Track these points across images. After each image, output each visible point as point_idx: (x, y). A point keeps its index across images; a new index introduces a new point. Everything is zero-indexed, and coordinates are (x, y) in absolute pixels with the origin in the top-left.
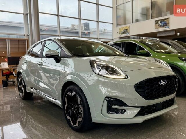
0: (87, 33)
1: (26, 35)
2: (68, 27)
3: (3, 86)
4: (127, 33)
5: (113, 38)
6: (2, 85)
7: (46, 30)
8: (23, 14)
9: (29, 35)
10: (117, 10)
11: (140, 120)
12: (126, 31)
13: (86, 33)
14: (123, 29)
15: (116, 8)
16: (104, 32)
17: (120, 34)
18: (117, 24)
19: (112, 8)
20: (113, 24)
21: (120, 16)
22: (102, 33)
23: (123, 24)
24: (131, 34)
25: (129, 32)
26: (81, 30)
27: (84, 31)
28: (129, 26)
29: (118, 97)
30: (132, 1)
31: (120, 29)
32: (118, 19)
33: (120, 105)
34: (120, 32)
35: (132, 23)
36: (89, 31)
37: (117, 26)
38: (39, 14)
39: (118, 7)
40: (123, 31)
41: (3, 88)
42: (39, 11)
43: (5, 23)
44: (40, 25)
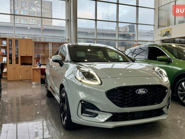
0: (132, 35)
1: (67, 38)
2: (112, 30)
3: (41, 84)
4: (169, 36)
5: (154, 41)
6: (40, 82)
7: (91, 33)
8: (65, 20)
9: (69, 39)
10: (159, 11)
11: (111, 125)
12: (168, 33)
13: (130, 35)
14: (165, 31)
15: (158, 9)
16: (151, 33)
17: (161, 36)
18: (158, 26)
19: (154, 9)
20: (154, 25)
21: (162, 18)
22: (149, 34)
23: (167, 25)
24: (173, 36)
25: (171, 34)
26: (118, 31)
27: (129, 33)
28: (171, 28)
29: (92, 102)
30: (175, 1)
31: (161, 31)
32: (160, 21)
33: (94, 109)
34: (161, 34)
35: (175, 24)
36: (134, 33)
37: (158, 28)
38: (78, 19)
39: (159, 8)
40: (164, 33)
41: (41, 85)
42: (78, 17)
43: (55, 28)
44: (78, 28)
